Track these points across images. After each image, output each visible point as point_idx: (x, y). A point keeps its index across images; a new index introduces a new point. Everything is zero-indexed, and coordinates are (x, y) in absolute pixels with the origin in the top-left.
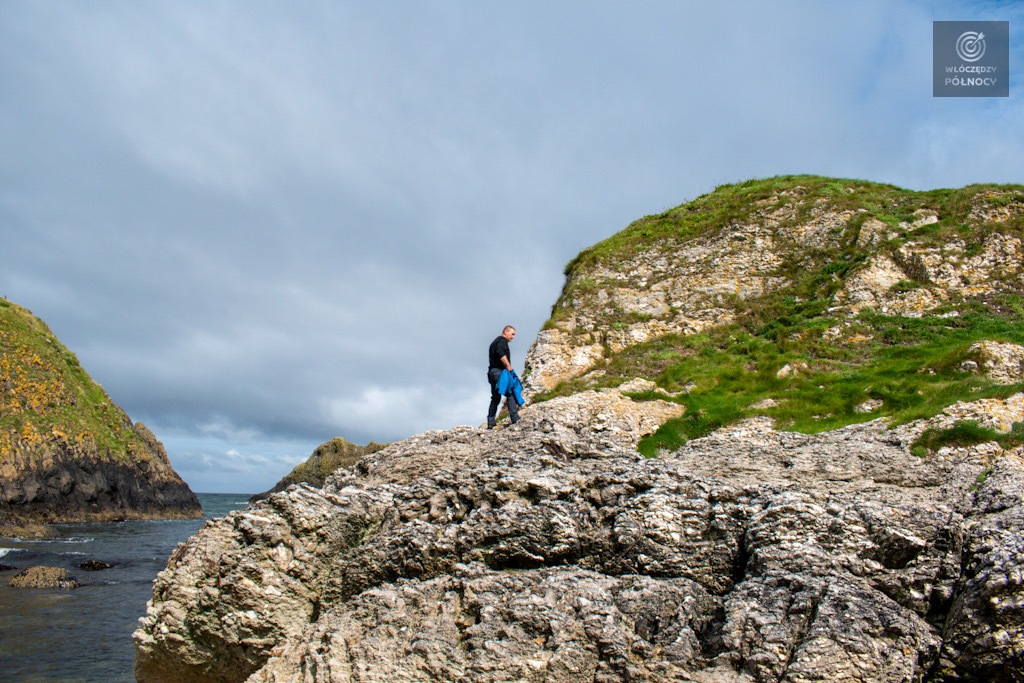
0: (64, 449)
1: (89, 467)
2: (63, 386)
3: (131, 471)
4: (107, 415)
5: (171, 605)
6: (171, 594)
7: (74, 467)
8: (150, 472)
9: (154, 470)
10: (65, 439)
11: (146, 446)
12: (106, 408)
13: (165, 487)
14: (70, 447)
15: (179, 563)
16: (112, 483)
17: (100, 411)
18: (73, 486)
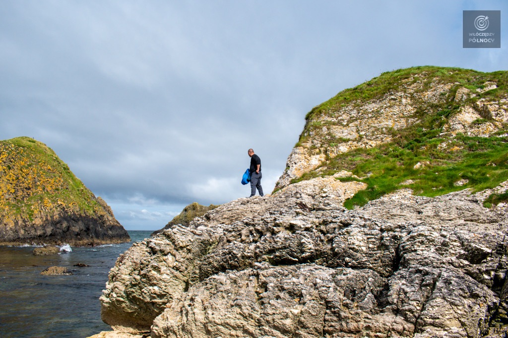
0: (64, 210)
1: (76, 219)
2: (62, 180)
3: (96, 221)
4: (84, 193)
5: (118, 284)
6: (117, 278)
7: (69, 219)
8: (105, 221)
9: (107, 220)
10: (64, 205)
11: (103, 208)
12: (83, 190)
13: (112, 228)
14: (66, 209)
15: (121, 264)
16: (87, 226)
17: (80, 192)
18: (68, 228)
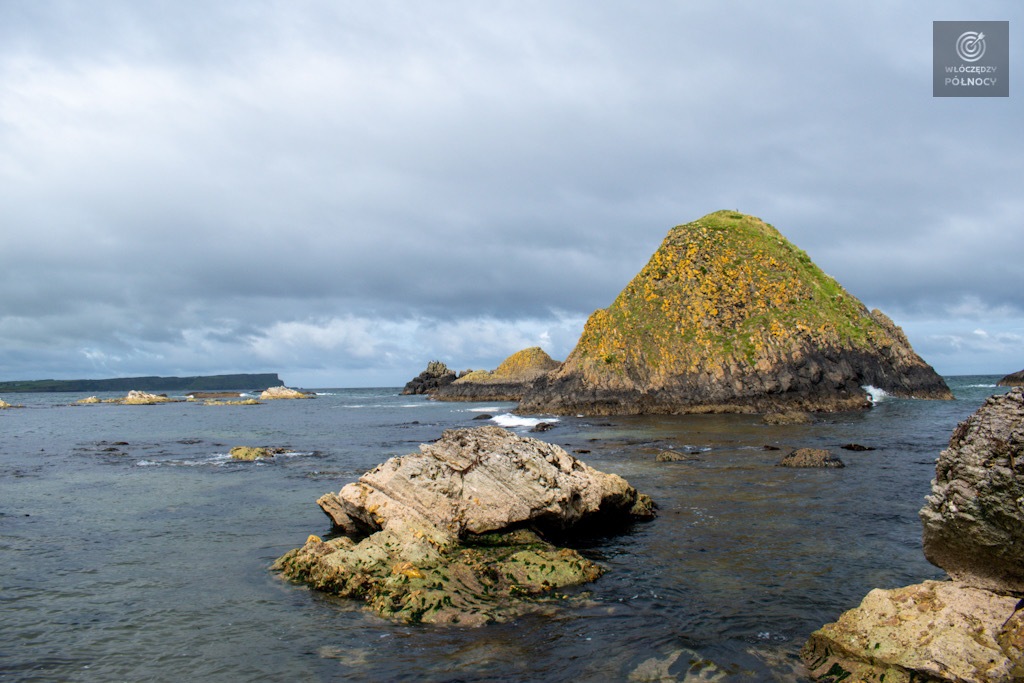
0: (809, 341)
1: (834, 356)
2: (799, 283)
3: (874, 358)
4: (844, 305)
5: (958, 484)
6: (957, 473)
7: (820, 357)
8: (893, 357)
9: (896, 355)
10: (809, 332)
11: (885, 331)
12: (841, 298)
13: (910, 371)
14: (814, 339)
15: (962, 442)
16: (857, 370)
17: (837, 303)
18: (821, 374)
